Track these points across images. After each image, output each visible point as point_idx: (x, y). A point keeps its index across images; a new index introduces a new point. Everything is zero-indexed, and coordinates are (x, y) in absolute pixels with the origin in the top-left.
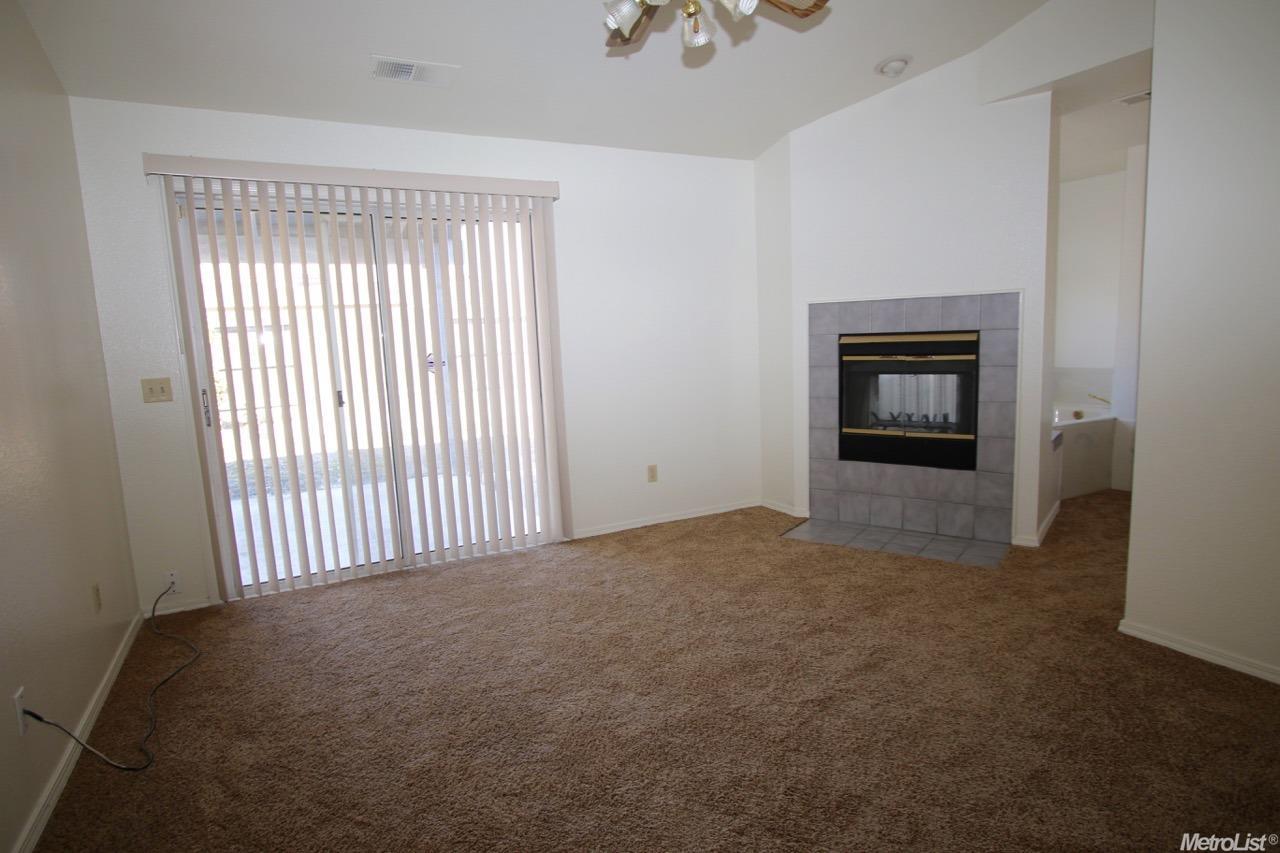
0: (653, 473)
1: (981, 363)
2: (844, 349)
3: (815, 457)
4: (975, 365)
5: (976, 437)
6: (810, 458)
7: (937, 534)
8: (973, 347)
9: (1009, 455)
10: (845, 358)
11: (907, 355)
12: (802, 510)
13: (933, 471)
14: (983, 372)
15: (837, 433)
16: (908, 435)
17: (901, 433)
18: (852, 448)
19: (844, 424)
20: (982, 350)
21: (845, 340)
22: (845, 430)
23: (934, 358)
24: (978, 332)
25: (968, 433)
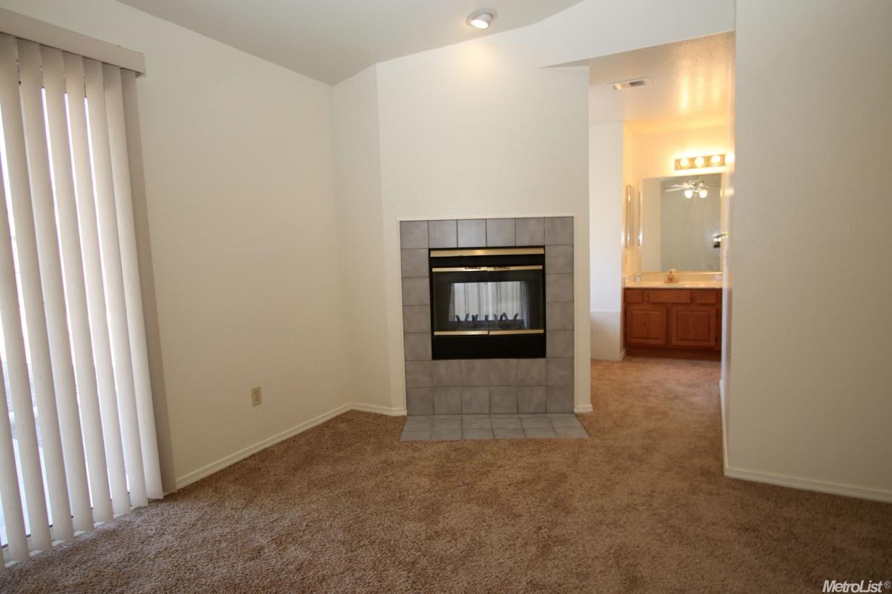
0: (257, 395)
1: (547, 272)
2: (434, 262)
3: (410, 359)
4: (543, 273)
5: (545, 331)
6: (406, 361)
7: (518, 413)
8: (540, 259)
9: (571, 344)
10: (435, 270)
11: (488, 266)
12: (399, 410)
13: (513, 361)
14: (549, 279)
15: (430, 335)
16: (491, 333)
17: (485, 333)
18: (445, 349)
19: (435, 328)
20: (547, 261)
21: (434, 254)
22: (436, 333)
23: (512, 268)
24: (543, 247)
25: (538, 328)
